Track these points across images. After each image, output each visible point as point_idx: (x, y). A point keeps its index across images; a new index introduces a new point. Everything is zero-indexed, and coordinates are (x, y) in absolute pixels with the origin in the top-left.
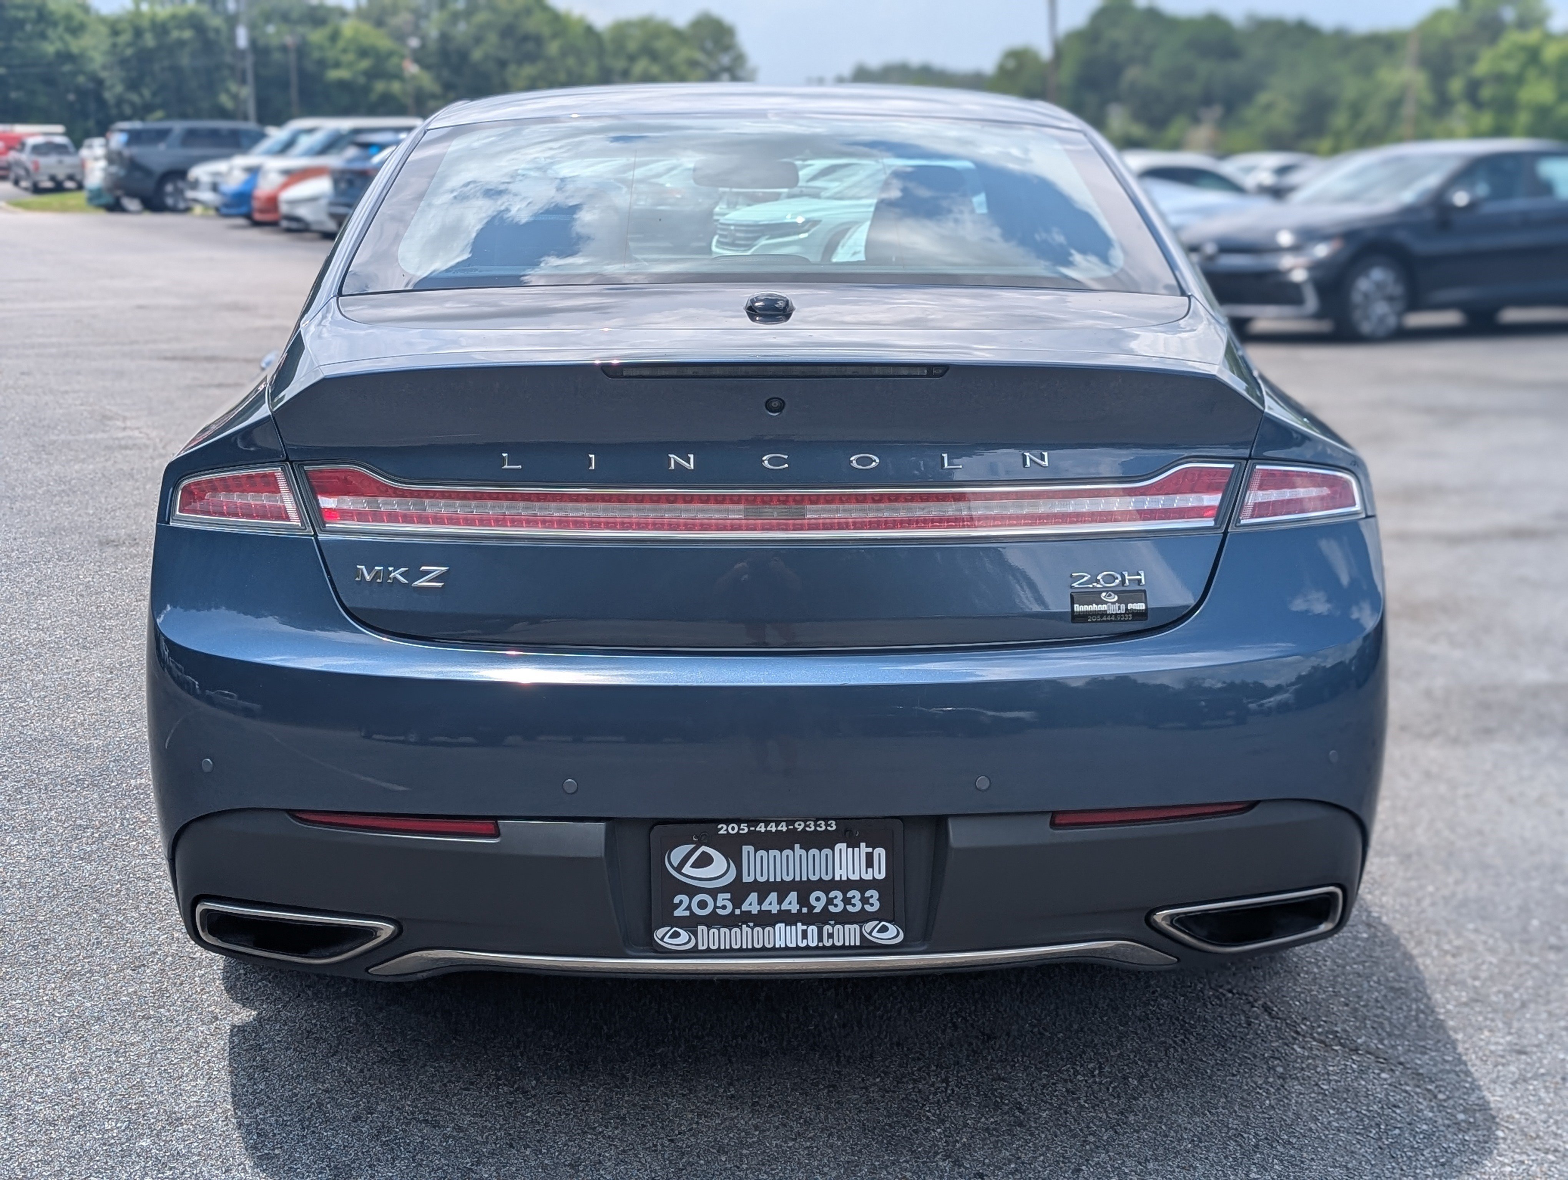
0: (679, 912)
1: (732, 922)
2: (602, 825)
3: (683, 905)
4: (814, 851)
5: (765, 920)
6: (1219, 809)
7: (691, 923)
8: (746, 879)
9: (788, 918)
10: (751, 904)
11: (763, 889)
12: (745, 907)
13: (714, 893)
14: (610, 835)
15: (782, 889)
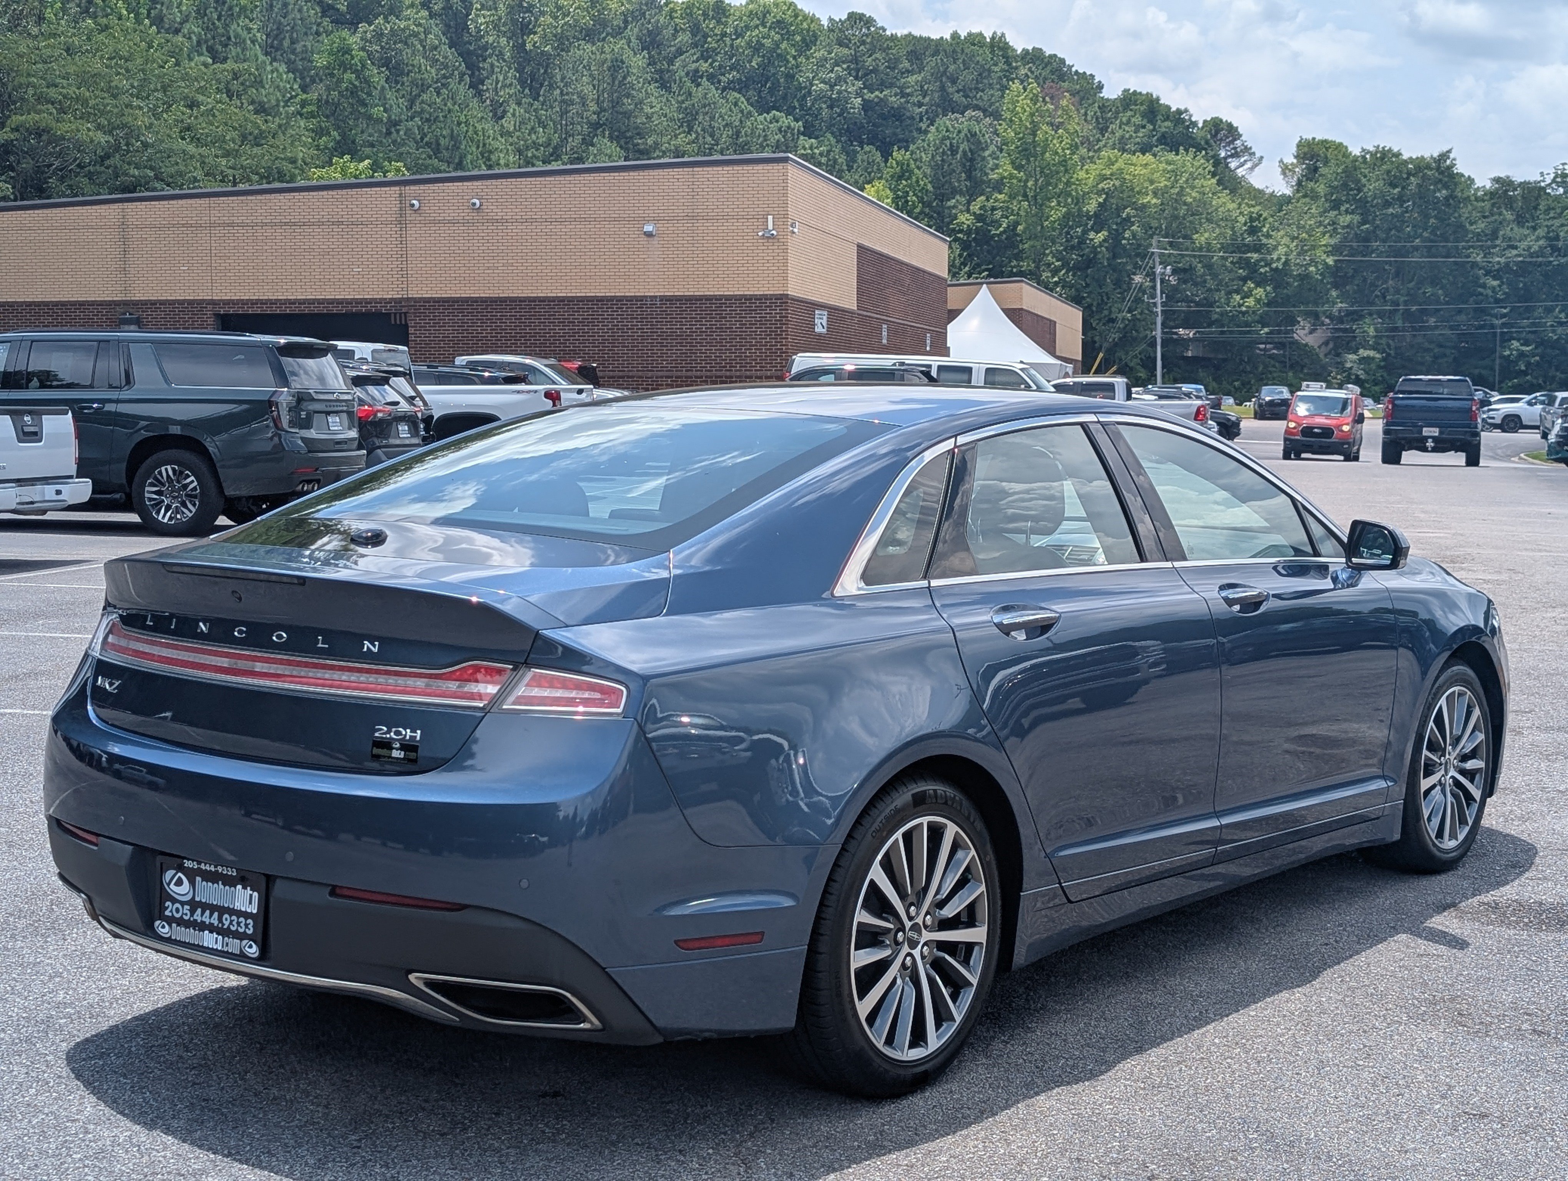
0: (167, 913)
1: (188, 924)
2: (131, 847)
3: (170, 909)
4: (227, 888)
5: (202, 927)
6: (437, 905)
7: (170, 920)
8: (197, 899)
9: (212, 929)
10: (198, 916)
11: (205, 906)
12: (195, 917)
13: (183, 903)
14: (133, 854)
15: (213, 908)
